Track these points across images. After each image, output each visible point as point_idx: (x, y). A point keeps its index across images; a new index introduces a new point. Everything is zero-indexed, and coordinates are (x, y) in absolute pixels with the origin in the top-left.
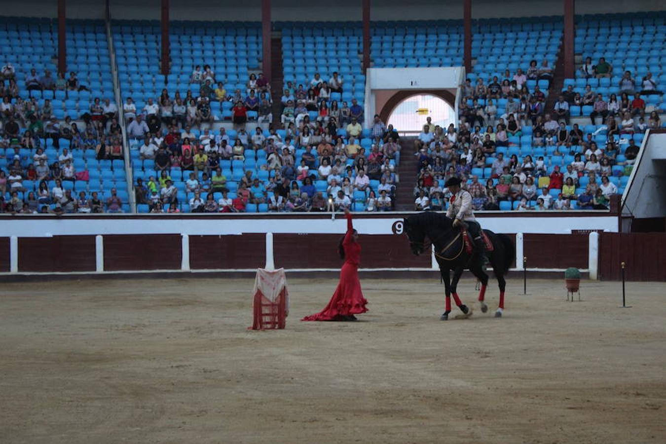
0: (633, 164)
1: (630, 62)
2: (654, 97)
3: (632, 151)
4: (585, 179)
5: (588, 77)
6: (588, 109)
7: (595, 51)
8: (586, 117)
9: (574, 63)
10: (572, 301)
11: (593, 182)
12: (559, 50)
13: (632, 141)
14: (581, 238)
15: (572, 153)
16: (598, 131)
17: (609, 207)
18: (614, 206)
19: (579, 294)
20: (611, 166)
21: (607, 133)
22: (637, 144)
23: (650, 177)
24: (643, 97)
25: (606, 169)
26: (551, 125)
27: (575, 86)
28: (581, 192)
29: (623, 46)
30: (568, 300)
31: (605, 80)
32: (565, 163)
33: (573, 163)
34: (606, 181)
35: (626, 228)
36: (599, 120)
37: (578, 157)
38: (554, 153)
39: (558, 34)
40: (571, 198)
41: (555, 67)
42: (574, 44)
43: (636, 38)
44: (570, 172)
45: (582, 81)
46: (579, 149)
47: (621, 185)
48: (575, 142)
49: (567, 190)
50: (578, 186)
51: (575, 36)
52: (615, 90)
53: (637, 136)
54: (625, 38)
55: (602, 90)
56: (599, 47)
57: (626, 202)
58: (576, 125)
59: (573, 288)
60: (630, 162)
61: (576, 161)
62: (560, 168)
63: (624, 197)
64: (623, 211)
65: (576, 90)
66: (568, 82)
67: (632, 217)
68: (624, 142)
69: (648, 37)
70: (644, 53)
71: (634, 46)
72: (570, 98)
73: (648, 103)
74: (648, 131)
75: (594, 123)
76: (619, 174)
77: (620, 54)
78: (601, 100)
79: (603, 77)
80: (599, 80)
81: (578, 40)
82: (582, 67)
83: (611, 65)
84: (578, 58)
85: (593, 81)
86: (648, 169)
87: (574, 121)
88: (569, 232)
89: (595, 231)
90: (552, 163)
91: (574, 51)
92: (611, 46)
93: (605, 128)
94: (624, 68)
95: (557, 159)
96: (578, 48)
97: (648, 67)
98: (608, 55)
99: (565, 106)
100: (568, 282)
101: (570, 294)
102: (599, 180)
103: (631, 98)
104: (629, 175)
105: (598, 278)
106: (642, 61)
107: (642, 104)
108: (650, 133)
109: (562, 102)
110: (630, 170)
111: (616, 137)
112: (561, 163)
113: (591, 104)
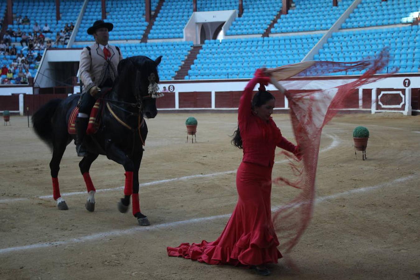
0: (39, 64)
1: (38, 18)
2: (49, 34)
3: (39, 58)
4: (17, 71)
5: (19, 24)
6: (19, 39)
7: (22, 13)
8: (18, 42)
9: (12, 18)
10: (6, 125)
11: (21, 72)
12: (6, 12)
13: (39, 54)
14: (15, 97)
15: (11, 59)
16: (24, 48)
17: (28, 83)
18: (31, 82)
19: (10, 123)
20: (30, 64)
21: (28, 50)
22: (41, 55)
23: (47, 69)
24: (44, 34)
25: (27, 66)
26: (2, 46)
27: (13, 28)
28: (16, 76)
29: (35, 11)
30: (5, 125)
31: (27, 26)
32: (9, 63)
33: (13, 63)
34: (27, 71)
35: (37, 92)
36: (24, 44)
37: (15, 60)
38: (3, 59)
39: (5, 4)
40: (11, 79)
41: (3, 19)
42: (12, 9)
43: (41, 7)
44: (11, 67)
45: (16, 26)
46: (14, 57)
47: (34, 73)
48: (13, 54)
49: (9, 75)
50: (14, 74)
51: (13, 5)
52: (31, 30)
53: (41, 52)
54: (36, 7)
55: (25, 30)
56: (24, 11)
57: (36, 81)
58: (14, 46)
59: (7, 120)
60: (38, 62)
61: (14, 62)
62: (6, 66)
63: (35, 79)
64: (35, 85)
65: (14, 30)
66: (10, 26)
67: (39, 87)
68: (35, 54)
69: (46, 7)
70: (44, 14)
71: (40, 11)
72: (11, 33)
73: (46, 36)
74: (45, 49)
75: (22, 45)
76: (33, 68)
77: (33, 14)
78: (25, 35)
79: (26, 24)
80: (24, 26)
81: (14, 7)
82: (17, 20)
83: (30, 19)
84: (14, 16)
85: (21, 26)
86: (46, 66)
87: (12, 44)
88: (10, 94)
89: (22, 94)
90: (3, 63)
91: (12, 12)
92: (29, 11)
93: (27, 47)
94: (35, 21)
95: (5, 61)
96: (14, 11)
97: (46, 20)
98: (28, 15)
99: (9, 37)
100: (5, 117)
101: (6, 122)
102: (24, 71)
103: (38, 34)
104: (37, 69)
105: (24, 115)
106: (43, 18)
107: (44, 37)
108: (47, 50)
109: (7, 35)
110: (38, 66)
111: (32, 52)
112: (6, 63)
113: (20, 36)
